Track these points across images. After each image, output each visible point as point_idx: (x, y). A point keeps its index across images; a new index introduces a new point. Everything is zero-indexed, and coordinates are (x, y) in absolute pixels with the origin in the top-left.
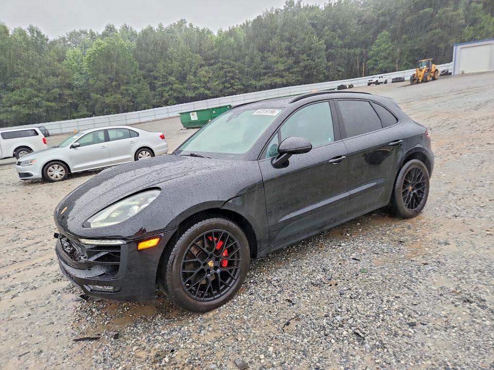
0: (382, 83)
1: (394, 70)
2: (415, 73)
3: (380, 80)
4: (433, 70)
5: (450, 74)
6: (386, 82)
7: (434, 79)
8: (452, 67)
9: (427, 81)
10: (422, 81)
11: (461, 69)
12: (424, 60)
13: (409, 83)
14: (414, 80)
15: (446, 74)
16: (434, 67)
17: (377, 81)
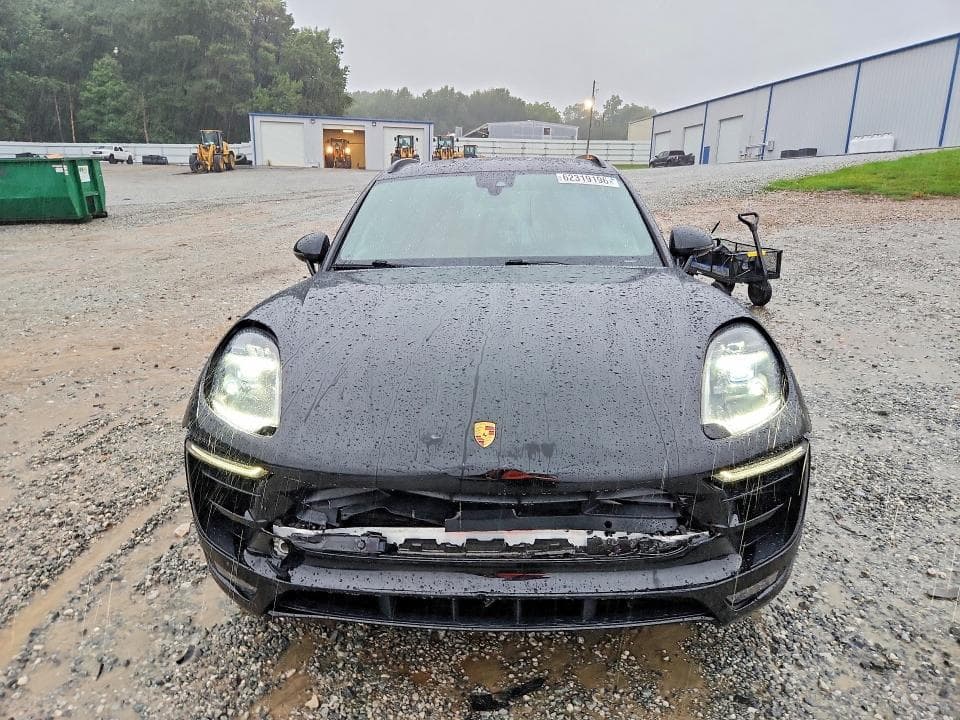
0: (122, 161)
1: (142, 140)
2: (196, 151)
3: (118, 155)
4: (226, 152)
5: (250, 162)
6: (130, 161)
7: (229, 168)
8: (251, 150)
9: (219, 170)
10: (212, 171)
11: (266, 159)
12: (208, 131)
13: (189, 169)
14: (197, 166)
15: (243, 162)
16: (228, 147)
17: (112, 155)
